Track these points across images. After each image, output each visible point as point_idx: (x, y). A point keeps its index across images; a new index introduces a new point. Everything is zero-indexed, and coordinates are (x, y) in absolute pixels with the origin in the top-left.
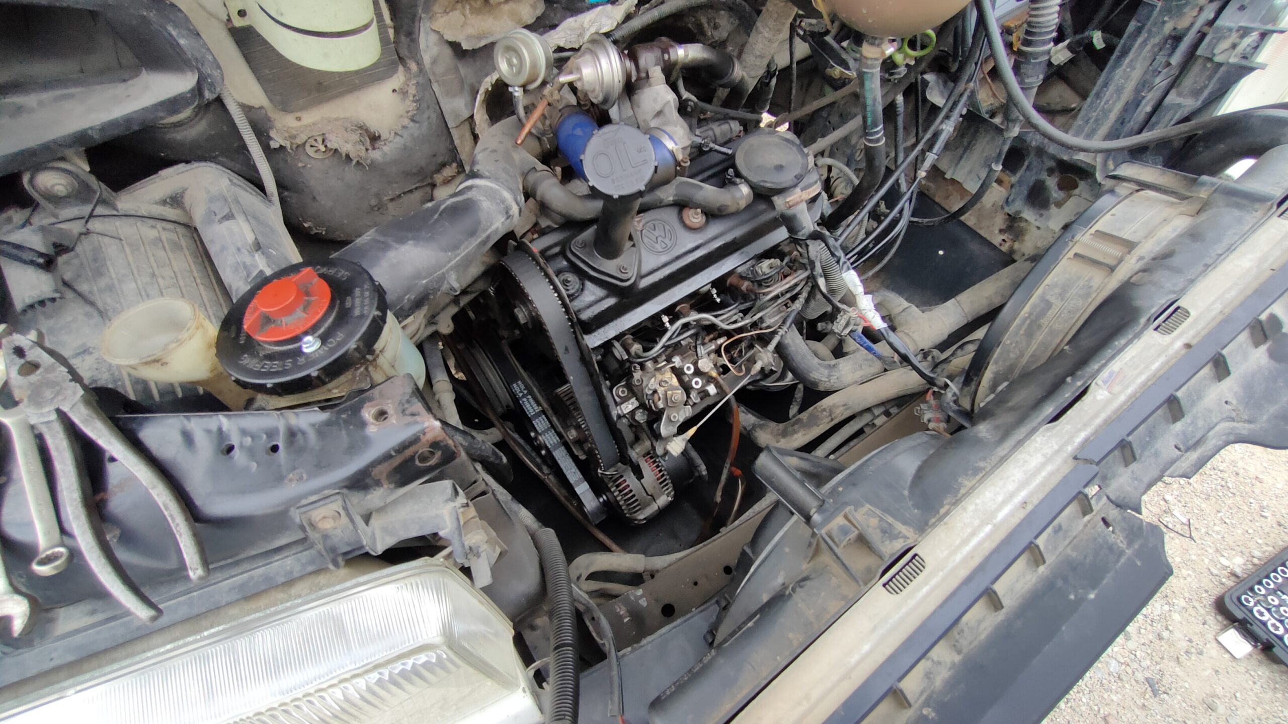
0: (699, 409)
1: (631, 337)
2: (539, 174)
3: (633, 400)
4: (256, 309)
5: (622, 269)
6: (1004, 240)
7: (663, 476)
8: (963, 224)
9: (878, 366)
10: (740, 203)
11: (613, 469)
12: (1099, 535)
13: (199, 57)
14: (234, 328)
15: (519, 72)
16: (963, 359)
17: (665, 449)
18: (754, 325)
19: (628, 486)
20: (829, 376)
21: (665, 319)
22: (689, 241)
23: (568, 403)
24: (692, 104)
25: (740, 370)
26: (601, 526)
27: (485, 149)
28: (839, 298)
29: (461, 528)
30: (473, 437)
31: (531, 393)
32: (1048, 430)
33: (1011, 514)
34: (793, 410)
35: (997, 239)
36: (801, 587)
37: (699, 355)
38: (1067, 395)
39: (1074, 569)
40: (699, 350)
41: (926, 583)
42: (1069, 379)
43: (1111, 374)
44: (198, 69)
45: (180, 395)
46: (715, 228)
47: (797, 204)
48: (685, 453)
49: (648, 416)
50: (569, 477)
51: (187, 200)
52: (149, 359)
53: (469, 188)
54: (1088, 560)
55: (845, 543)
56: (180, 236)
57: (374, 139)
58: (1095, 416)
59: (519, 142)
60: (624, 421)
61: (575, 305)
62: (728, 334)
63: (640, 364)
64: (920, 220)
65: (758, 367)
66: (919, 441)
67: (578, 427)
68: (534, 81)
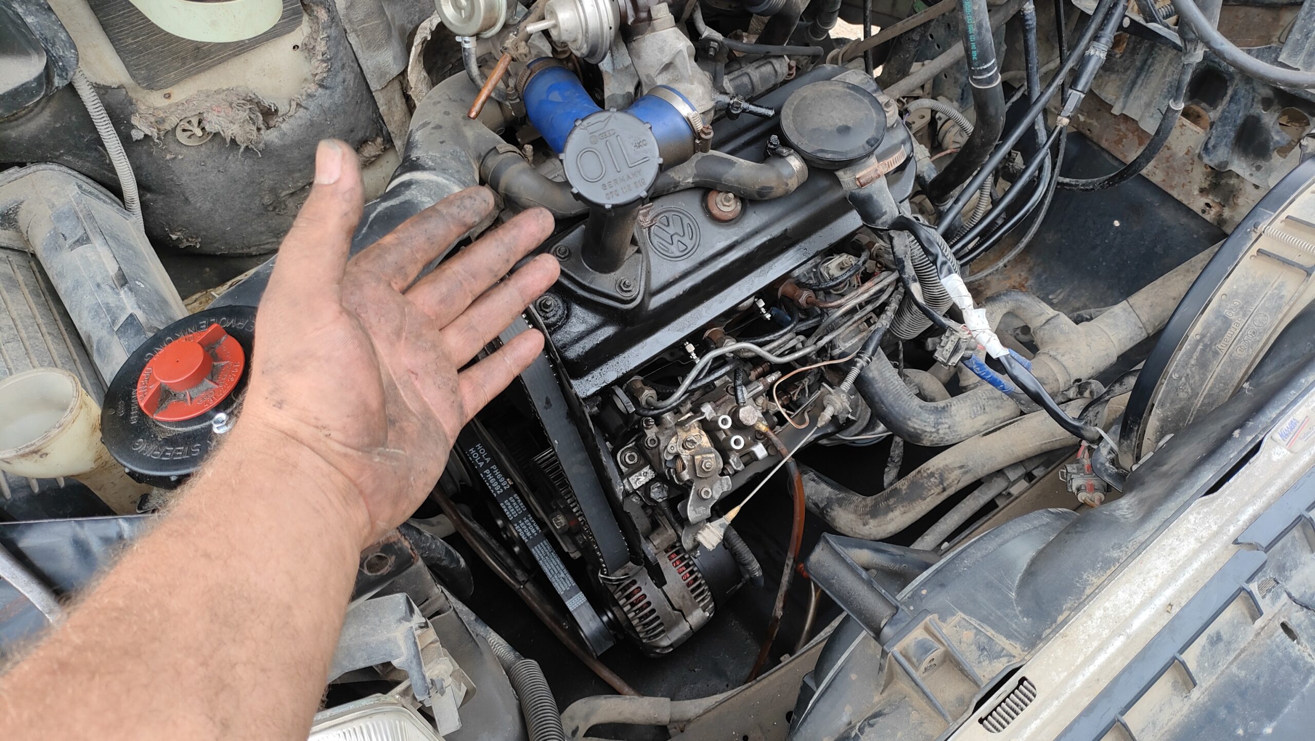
0: (742, 480)
1: (640, 378)
2: (501, 157)
3: (646, 469)
4: (152, 380)
5: (623, 286)
6: (1207, 205)
7: (695, 579)
8: (1146, 181)
9: (1010, 407)
10: (790, 182)
11: (622, 571)
12: (1278, 647)
13: (49, 37)
14: (121, 403)
15: (470, 17)
16: (1120, 400)
17: (695, 540)
18: (822, 353)
19: (644, 596)
20: (937, 424)
21: (690, 348)
22: (719, 238)
23: (552, 476)
24: (715, 45)
25: (802, 422)
26: (604, 659)
27: (425, 125)
28: (945, 309)
29: (419, 655)
30: (419, 532)
31: (496, 461)
32: (1203, 504)
33: (1152, 622)
34: (890, 474)
35: (1197, 203)
36: (871, 726)
37: (741, 401)
38: (1232, 454)
39: (1242, 694)
40: (739, 393)
41: (1035, 716)
42: (1236, 433)
43: (1293, 424)
44: (47, 52)
45: (36, 490)
46: (755, 219)
47: (872, 180)
48: (726, 542)
49: (669, 492)
50: (556, 585)
51: (23, 218)
52: (27, 450)
53: (407, 185)
54: (1262, 682)
55: (925, 664)
56: (15, 267)
57: (268, 114)
58: (1269, 484)
59: (473, 114)
60: (635, 499)
61: (561, 337)
62: (785, 368)
63: (653, 417)
64: (1073, 181)
65: (827, 414)
66: (1036, 523)
67: (567, 512)
68: (493, 25)
